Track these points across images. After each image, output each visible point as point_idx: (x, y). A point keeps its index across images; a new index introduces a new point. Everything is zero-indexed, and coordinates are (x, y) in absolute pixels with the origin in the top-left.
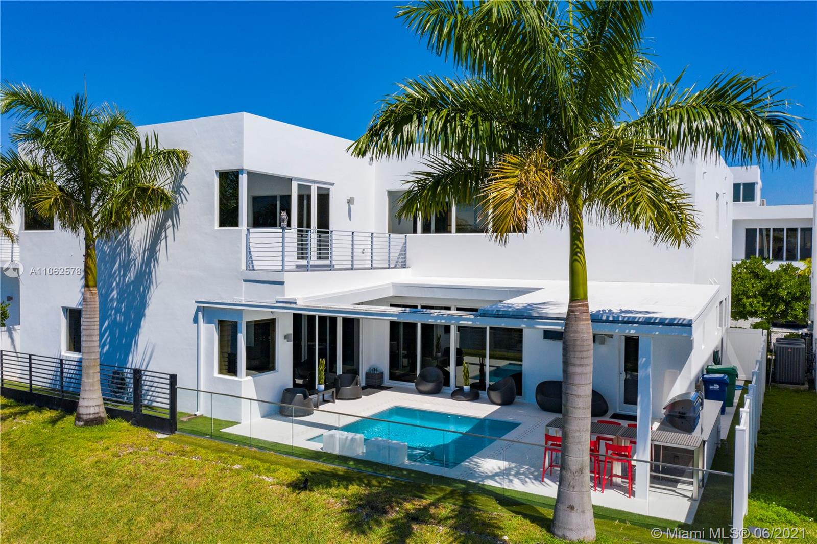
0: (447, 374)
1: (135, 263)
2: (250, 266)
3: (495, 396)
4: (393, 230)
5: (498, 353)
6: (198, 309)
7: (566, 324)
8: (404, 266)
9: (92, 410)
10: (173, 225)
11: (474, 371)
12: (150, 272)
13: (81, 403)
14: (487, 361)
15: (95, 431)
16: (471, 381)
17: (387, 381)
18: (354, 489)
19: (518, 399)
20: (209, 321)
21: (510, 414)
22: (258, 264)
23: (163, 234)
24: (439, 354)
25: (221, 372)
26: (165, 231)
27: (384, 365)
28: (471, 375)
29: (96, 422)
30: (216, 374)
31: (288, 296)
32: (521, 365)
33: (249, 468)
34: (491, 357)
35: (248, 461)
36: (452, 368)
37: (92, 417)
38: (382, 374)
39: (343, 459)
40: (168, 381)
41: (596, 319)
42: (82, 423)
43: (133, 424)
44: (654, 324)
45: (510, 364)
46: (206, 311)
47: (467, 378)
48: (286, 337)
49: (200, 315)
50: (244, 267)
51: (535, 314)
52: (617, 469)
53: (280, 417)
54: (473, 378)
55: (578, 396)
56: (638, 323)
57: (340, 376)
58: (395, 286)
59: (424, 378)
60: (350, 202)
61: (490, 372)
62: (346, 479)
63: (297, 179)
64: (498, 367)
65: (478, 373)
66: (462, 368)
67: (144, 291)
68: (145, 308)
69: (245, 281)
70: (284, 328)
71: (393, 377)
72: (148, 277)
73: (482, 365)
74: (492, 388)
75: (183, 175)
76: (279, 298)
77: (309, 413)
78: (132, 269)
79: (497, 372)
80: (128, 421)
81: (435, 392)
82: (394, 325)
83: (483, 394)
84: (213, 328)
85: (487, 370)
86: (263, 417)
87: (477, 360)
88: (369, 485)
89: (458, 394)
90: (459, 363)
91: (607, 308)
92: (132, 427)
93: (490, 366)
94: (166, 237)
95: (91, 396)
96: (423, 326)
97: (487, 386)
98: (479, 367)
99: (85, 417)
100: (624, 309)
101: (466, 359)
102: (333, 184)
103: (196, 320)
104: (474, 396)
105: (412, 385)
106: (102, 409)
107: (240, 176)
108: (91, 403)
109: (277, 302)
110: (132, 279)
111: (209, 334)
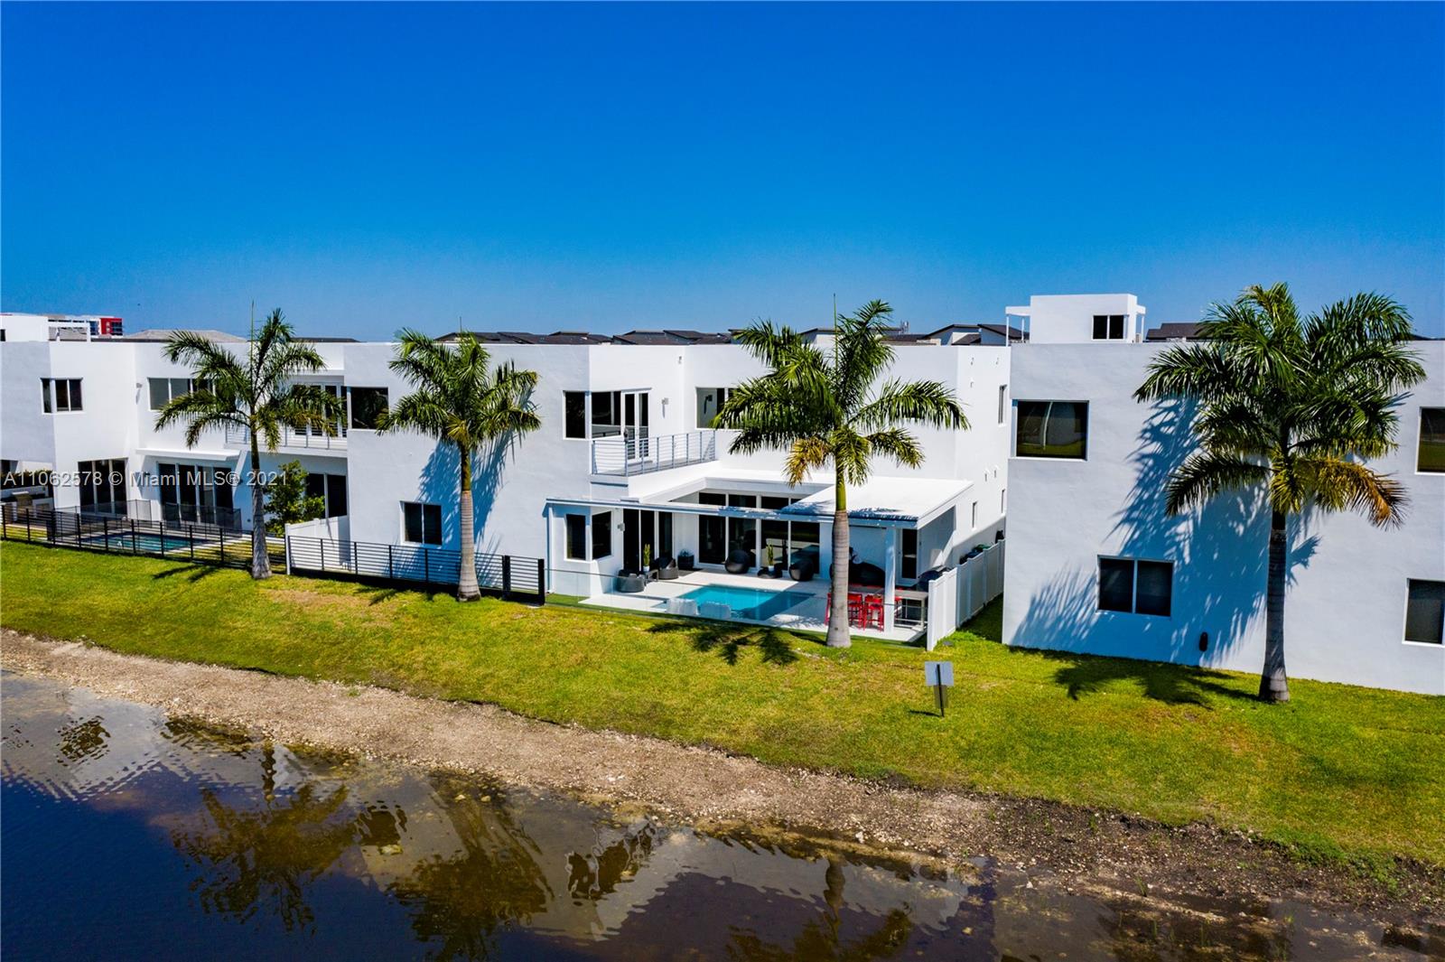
0: (754, 556)
1: (480, 465)
2: (594, 470)
3: (796, 573)
4: (702, 424)
5: (799, 534)
6: (548, 506)
7: (835, 520)
8: (713, 459)
9: (472, 589)
10: (520, 435)
11: (778, 553)
12: (496, 474)
13: (462, 583)
14: (789, 543)
15: (473, 606)
16: (775, 562)
17: (697, 563)
18: (694, 631)
19: (815, 576)
20: (558, 515)
21: (807, 587)
22: (600, 469)
23: (510, 442)
24: (742, 538)
25: (569, 557)
26: (512, 439)
27: (694, 550)
28: (775, 557)
29: (473, 599)
30: (566, 559)
31: (632, 496)
32: (818, 547)
33: (619, 623)
34: (792, 539)
35: (616, 620)
36: (758, 551)
37: (473, 594)
38: (693, 557)
39: (679, 617)
40: (537, 565)
41: (853, 516)
42: (465, 600)
43: (504, 600)
44: (892, 520)
45: (813, 546)
46: (553, 507)
47: (771, 559)
48: (619, 527)
49: (551, 510)
50: (591, 472)
51: (817, 512)
52: (875, 617)
53: (616, 592)
54: (776, 560)
55: (840, 565)
56: (882, 519)
57: (658, 559)
58: (708, 479)
59: (733, 560)
60: (665, 402)
61: (792, 555)
62: (688, 626)
63: (625, 391)
64: (800, 549)
65: (781, 555)
66: (766, 549)
67: (490, 489)
68: (490, 504)
69: (592, 483)
70: (617, 521)
71: (702, 559)
72: (494, 477)
73: (785, 547)
74: (792, 567)
75: (530, 392)
76: (624, 497)
77: (641, 590)
78: (477, 471)
79: (799, 553)
80: (498, 598)
81: (743, 571)
82: (702, 517)
83: (785, 573)
84: (563, 521)
85: (789, 552)
86: (605, 593)
87: (779, 542)
88: (703, 629)
89: (763, 572)
90: (764, 545)
91: (868, 507)
92: (503, 602)
93: (792, 548)
94: (512, 443)
95: (470, 578)
96: (730, 519)
97: (789, 565)
98: (781, 549)
99: (467, 595)
100: (881, 508)
101: (769, 541)
102: (650, 389)
103: (546, 514)
104: (777, 574)
105: (722, 567)
106: (477, 589)
107: (586, 397)
108: (471, 584)
109: (622, 500)
110: (477, 477)
111: (559, 527)
